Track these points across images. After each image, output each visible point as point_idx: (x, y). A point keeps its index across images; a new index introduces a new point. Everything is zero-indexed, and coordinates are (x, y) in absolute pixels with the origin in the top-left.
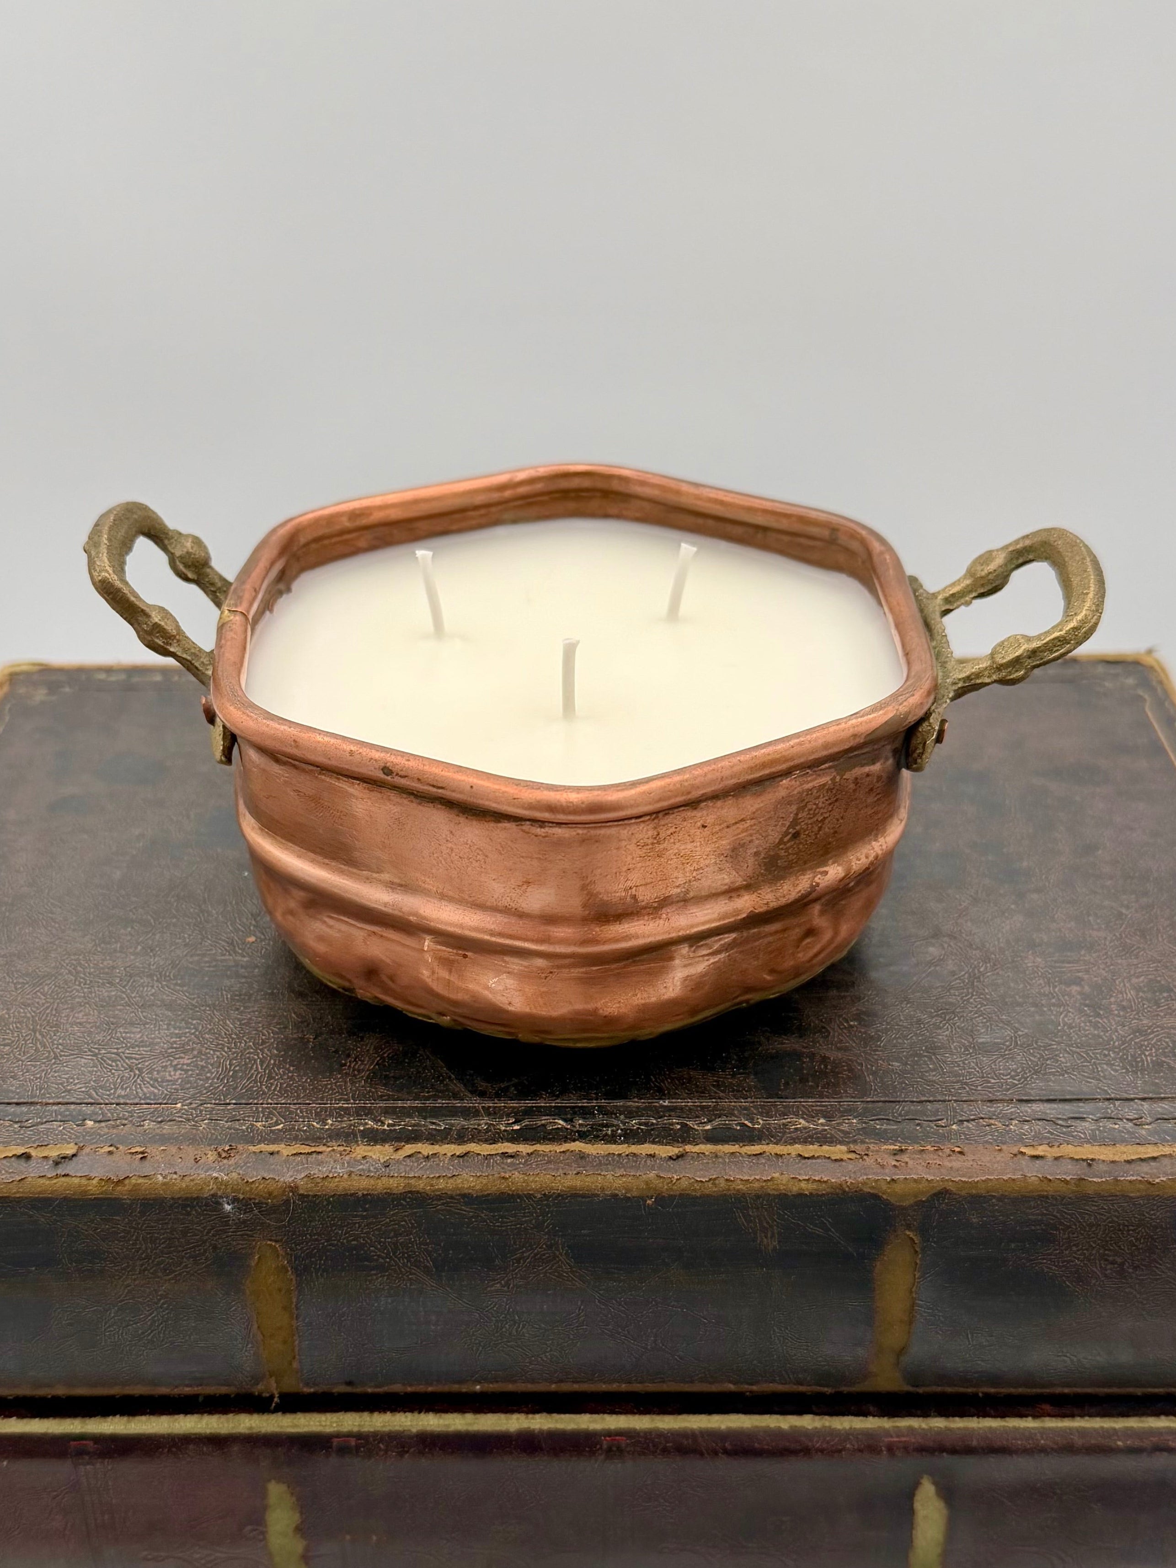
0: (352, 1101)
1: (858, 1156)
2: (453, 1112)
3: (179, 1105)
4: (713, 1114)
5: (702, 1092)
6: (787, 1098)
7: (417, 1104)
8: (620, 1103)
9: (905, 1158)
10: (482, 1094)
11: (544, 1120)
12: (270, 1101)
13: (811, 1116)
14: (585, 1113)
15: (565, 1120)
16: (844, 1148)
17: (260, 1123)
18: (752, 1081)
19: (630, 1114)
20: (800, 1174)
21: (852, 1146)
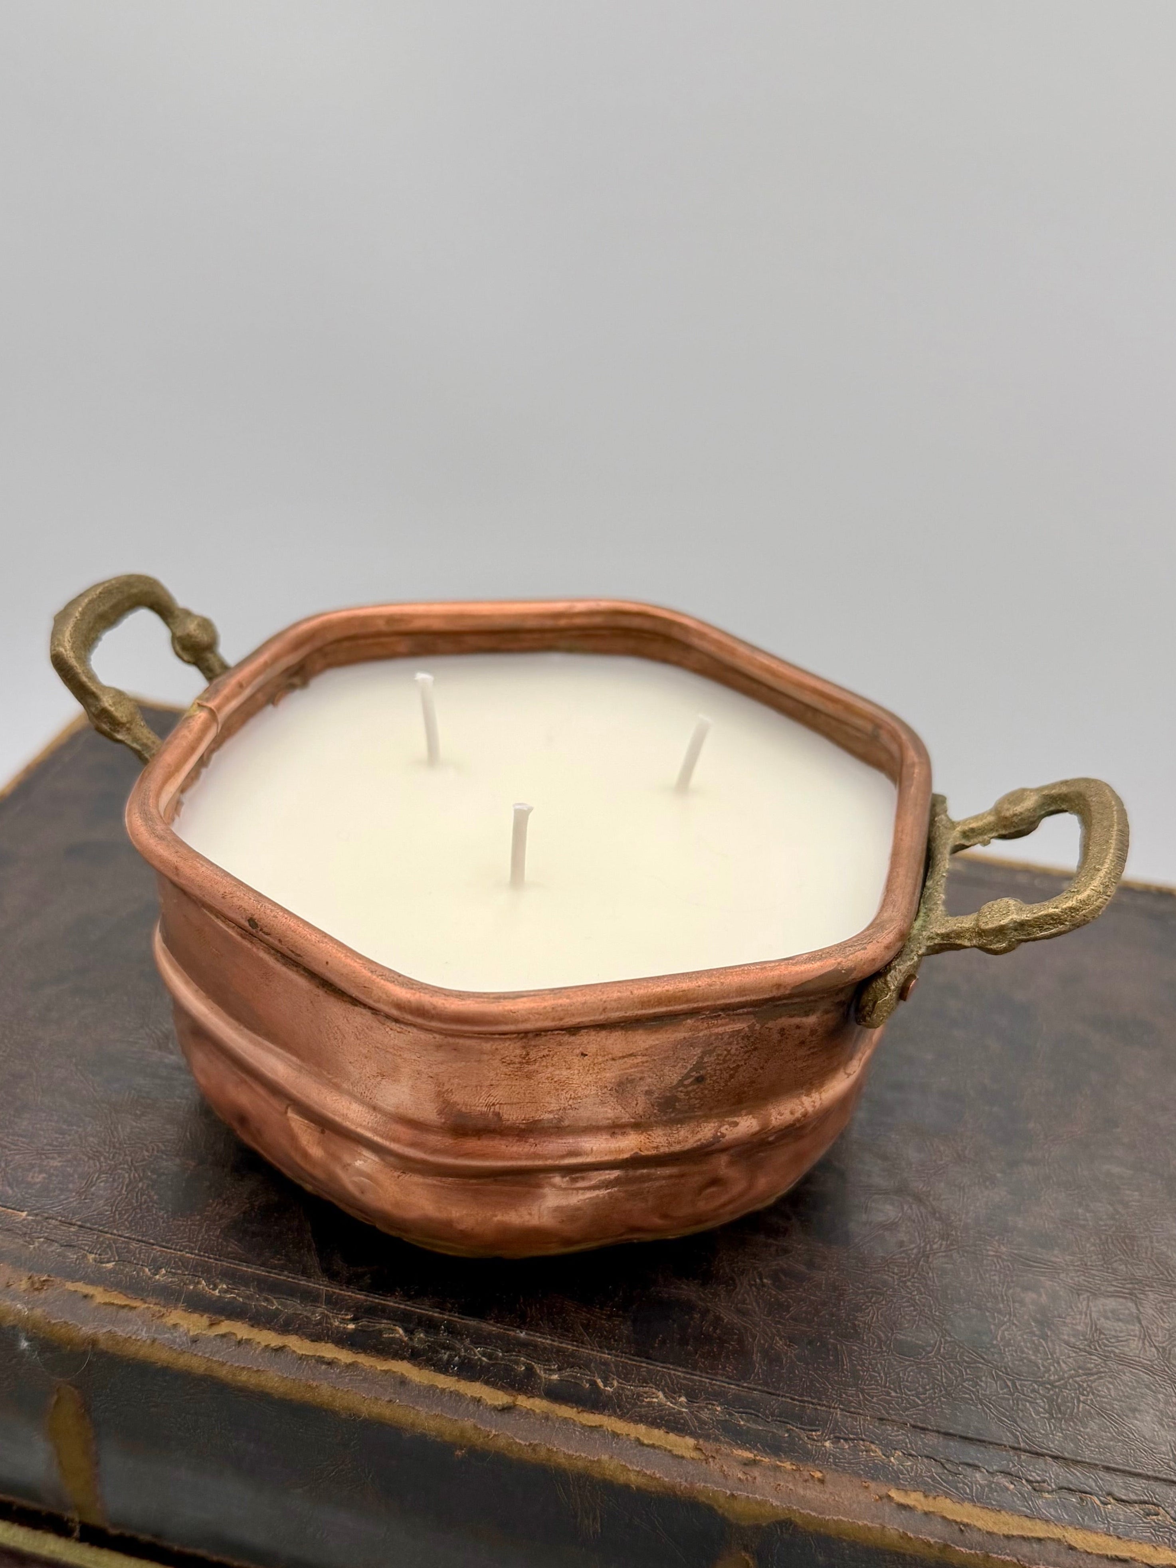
0: (197, 1251)
1: (703, 1457)
2: (291, 1292)
3: (24, 1214)
4: (566, 1361)
5: (565, 1330)
6: (656, 1360)
7: (262, 1272)
8: (472, 1323)
9: (756, 1472)
10: (332, 1275)
11: (384, 1324)
12: (115, 1231)
13: (672, 1392)
14: (431, 1326)
15: (406, 1330)
16: (691, 1441)
17: (93, 1256)
18: (626, 1329)
19: (479, 1339)
20: (631, 1463)
21: (701, 1441)
